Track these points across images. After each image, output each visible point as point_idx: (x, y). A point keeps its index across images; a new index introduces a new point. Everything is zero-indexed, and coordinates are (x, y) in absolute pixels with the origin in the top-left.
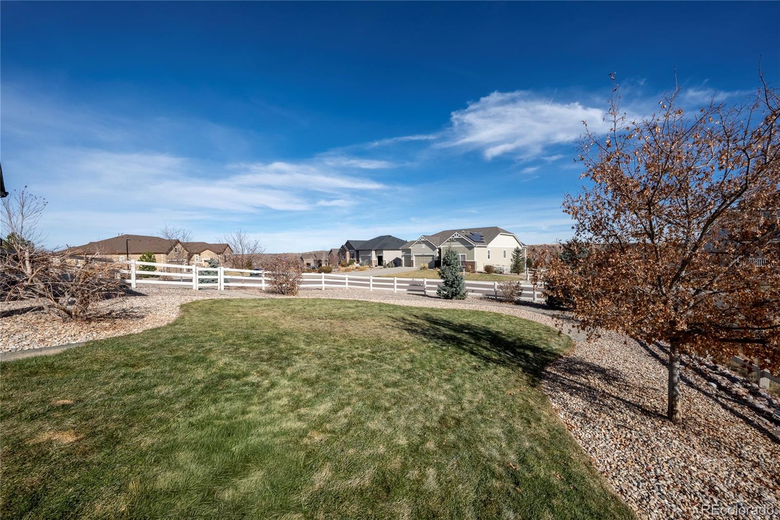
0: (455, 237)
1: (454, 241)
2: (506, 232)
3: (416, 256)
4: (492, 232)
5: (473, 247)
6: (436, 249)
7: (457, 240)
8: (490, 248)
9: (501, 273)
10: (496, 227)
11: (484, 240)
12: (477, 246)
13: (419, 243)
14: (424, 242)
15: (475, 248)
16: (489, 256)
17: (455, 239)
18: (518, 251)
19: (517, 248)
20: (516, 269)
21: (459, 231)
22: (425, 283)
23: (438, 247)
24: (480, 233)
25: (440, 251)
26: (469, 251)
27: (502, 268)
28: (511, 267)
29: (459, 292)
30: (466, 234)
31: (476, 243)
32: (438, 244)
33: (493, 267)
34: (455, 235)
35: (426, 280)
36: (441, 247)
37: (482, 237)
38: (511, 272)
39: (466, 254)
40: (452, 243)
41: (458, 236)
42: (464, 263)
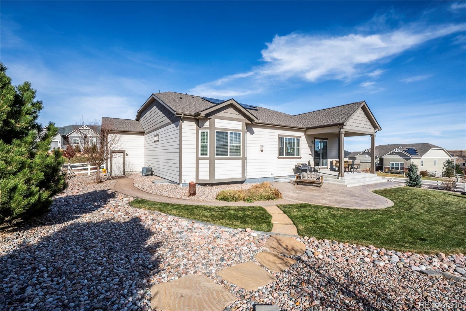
0: (395, 152)
1: (394, 154)
2: (437, 147)
4: (426, 147)
5: (410, 159)
6: (378, 158)
7: (397, 153)
8: (423, 159)
9: (433, 176)
10: (428, 144)
11: (418, 153)
12: (414, 158)
13: (363, 154)
14: (367, 153)
15: (412, 159)
16: (422, 164)
17: (394, 153)
18: (448, 163)
19: (449, 160)
20: (448, 174)
21: (398, 146)
22: (393, 179)
23: (379, 157)
24: (414, 148)
25: (381, 160)
26: (407, 161)
27: (434, 173)
28: (443, 172)
29: (418, 184)
30: (404, 149)
31: (412, 156)
32: (379, 155)
33: (427, 172)
34: (395, 150)
35: (393, 178)
36: (384, 157)
37: (417, 151)
38: (442, 176)
39: (404, 163)
40: (393, 155)
41: (397, 150)
42: (402, 168)
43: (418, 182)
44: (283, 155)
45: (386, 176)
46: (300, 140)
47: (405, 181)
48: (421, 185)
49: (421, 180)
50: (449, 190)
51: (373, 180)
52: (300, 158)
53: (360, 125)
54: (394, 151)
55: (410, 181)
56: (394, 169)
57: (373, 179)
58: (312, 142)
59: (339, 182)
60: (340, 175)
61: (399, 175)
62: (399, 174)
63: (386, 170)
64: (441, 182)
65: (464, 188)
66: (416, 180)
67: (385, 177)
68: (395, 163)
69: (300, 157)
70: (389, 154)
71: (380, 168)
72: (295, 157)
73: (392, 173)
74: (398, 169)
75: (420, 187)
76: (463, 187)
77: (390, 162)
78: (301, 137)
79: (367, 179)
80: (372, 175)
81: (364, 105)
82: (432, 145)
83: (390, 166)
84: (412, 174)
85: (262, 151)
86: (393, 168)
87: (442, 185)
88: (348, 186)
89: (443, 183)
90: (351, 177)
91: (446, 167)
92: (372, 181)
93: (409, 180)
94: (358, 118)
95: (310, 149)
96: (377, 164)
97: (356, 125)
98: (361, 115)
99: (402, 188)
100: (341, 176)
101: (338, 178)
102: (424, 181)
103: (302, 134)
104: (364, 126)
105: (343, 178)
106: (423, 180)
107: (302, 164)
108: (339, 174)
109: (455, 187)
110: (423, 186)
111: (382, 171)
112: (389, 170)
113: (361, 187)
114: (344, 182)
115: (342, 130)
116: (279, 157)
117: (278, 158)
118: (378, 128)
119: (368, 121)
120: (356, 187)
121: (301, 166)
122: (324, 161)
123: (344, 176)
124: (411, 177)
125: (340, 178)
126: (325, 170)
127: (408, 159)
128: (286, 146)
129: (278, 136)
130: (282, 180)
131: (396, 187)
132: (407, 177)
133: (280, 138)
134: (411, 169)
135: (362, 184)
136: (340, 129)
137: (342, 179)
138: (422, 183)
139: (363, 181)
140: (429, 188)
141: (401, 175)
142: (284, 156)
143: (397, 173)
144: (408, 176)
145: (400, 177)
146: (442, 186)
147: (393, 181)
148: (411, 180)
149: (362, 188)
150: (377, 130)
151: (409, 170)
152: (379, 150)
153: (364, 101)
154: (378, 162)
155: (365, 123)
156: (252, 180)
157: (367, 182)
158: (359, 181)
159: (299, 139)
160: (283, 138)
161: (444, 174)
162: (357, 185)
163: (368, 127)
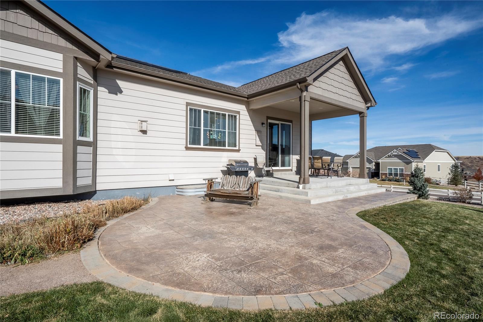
0: (394, 154)
1: (392, 157)
2: (443, 150)
3: (353, 168)
4: (428, 149)
5: (411, 162)
6: (373, 162)
7: (395, 156)
8: (426, 163)
9: (438, 184)
10: (430, 145)
11: (419, 156)
12: (415, 161)
13: (355, 157)
15: (413, 163)
16: (424, 170)
18: (455, 167)
19: (454, 164)
20: (454, 181)
21: (396, 147)
22: (392, 188)
23: (375, 161)
24: (414, 150)
25: (377, 165)
26: (407, 166)
27: (438, 180)
28: (448, 179)
29: (425, 195)
30: (403, 151)
31: (413, 159)
32: (374, 159)
33: (431, 179)
34: (394, 152)
35: (392, 186)
36: (380, 161)
37: (418, 154)
38: (448, 184)
39: (404, 168)
40: (390, 158)
41: (396, 152)
42: (402, 175)
43: (424, 192)
44: (200, 144)
45: (382, 184)
46: (238, 117)
47: (407, 191)
48: (427, 196)
49: (428, 189)
50: (464, 202)
51: (363, 189)
52: (238, 151)
53: (341, 92)
54: (392, 153)
55: (414, 190)
56: (392, 176)
57: (363, 187)
58: (263, 124)
59: (299, 195)
60: (302, 180)
61: (398, 183)
62: (398, 181)
63: (383, 177)
64: (454, 191)
65: (481, 200)
66: (421, 189)
67: (382, 186)
68: (393, 168)
69: (237, 148)
70: (386, 157)
71: (375, 174)
72: (227, 148)
73: (390, 181)
74: (397, 176)
75: (427, 198)
76: (480, 198)
77: (388, 167)
78: (238, 113)
79: (352, 188)
80: (361, 180)
81: (347, 54)
82: (435, 146)
83: (388, 172)
84: (416, 181)
85: (144, 132)
86: (391, 174)
87: (455, 195)
88: (313, 202)
89: (456, 193)
90: (324, 184)
91: (452, 172)
92: (361, 191)
93: (412, 190)
94: (336, 78)
95: (259, 136)
96: (372, 170)
97: (334, 90)
98: (341, 74)
99: (411, 203)
100: (304, 182)
101: (298, 187)
102: (431, 191)
103: (241, 108)
104: (349, 95)
105: (307, 186)
106: (430, 189)
107: (237, 162)
108: (300, 178)
109: (471, 198)
110: (431, 197)
111: (378, 179)
112: (386, 176)
113: (339, 204)
114: (306, 194)
115: (305, 93)
116: (189, 146)
117: (187, 148)
118: (371, 101)
119: (354, 87)
120: (328, 203)
121: (234, 164)
122: (287, 158)
123: (308, 183)
124: (416, 184)
125: (301, 186)
126: (285, 174)
127: (409, 163)
128: (205, 126)
129: (187, 106)
130: (190, 192)
131: (401, 202)
132: (411, 185)
133: (191, 110)
134: (416, 175)
135: (341, 197)
136: (302, 91)
137: (304, 188)
138: (429, 193)
139: (345, 191)
140: (438, 200)
141: (400, 183)
142: (202, 146)
143: (396, 181)
144: (412, 183)
145: (400, 185)
146: (454, 197)
147: (392, 191)
148: (415, 188)
149: (339, 207)
150: (369, 105)
151: (413, 175)
152: (375, 152)
153: (347, 48)
154: (374, 168)
155: (350, 89)
156: (116, 192)
157: (352, 192)
158: (336, 192)
159: (235, 117)
160: (200, 111)
161: (449, 181)
162: (330, 199)
163: (354, 97)
